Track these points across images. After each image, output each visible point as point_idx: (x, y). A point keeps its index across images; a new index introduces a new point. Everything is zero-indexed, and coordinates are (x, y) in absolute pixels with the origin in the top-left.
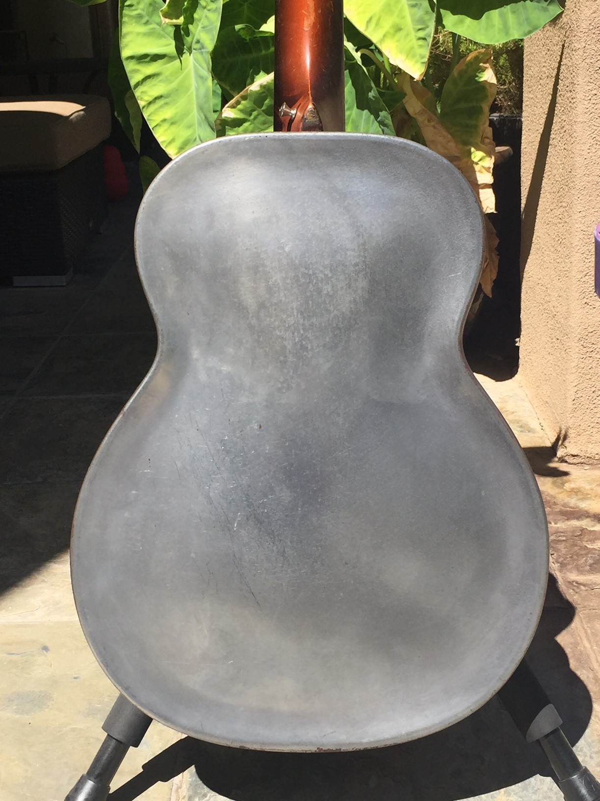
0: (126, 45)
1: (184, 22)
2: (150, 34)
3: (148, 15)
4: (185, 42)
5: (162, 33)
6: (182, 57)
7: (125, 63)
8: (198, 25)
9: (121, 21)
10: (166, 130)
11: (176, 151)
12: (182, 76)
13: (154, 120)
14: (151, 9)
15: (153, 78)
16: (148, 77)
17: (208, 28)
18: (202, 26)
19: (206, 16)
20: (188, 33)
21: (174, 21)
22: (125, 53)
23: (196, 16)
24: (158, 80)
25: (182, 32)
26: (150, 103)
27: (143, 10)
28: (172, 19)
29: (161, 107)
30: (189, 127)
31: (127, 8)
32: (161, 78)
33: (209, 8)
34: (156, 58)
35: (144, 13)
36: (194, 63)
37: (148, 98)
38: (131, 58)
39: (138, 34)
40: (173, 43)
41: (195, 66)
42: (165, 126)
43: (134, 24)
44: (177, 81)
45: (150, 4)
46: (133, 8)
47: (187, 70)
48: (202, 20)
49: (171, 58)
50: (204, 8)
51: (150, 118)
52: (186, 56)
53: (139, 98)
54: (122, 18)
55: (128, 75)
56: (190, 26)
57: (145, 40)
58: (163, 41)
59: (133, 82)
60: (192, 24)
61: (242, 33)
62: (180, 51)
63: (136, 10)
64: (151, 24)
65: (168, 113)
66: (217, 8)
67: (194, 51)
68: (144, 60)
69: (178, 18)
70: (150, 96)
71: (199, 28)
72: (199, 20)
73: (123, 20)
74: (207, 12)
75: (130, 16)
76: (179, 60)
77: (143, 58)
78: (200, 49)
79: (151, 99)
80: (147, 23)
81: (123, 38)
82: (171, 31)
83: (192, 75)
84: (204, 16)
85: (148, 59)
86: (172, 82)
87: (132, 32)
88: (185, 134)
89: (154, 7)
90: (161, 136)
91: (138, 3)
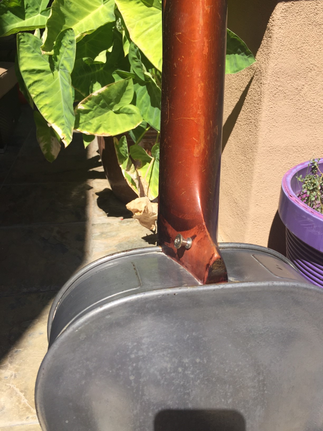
0: (23, 64)
1: (54, 54)
2: (35, 58)
3: (34, 48)
4: (55, 64)
5: (42, 58)
6: (54, 72)
7: (22, 74)
8: (62, 56)
9: (19, 50)
10: (47, 110)
11: (53, 121)
12: (54, 82)
13: (41, 105)
14: (35, 44)
15: (38, 82)
16: (35, 82)
17: (68, 59)
18: (64, 57)
19: (66, 52)
20: (56, 60)
21: (49, 53)
22: (22, 68)
23: (61, 51)
25: (53, 59)
26: (37, 96)
27: (31, 45)
28: (47, 51)
30: (60, 109)
31: (22, 43)
32: (42, 82)
33: (68, 47)
34: (39, 71)
35: (31, 46)
36: (60, 76)
38: (26, 71)
39: (29, 58)
40: (49, 64)
41: (61, 78)
42: (47, 108)
43: (26, 52)
44: (52, 85)
45: (35, 42)
46: (25, 43)
47: (57, 79)
48: (64, 53)
49: (48, 72)
50: (65, 47)
51: (38, 103)
52: (56, 72)
53: (31, 93)
54: (19, 48)
55: (25, 80)
56: (58, 56)
57: (33, 62)
58: (43, 63)
59: (27, 84)
60: (59, 55)
61: (86, 62)
62: (52, 68)
63: (26, 44)
64: (35, 53)
65: (48, 101)
66: (72, 48)
67: (60, 70)
68: (33, 72)
69: (50, 51)
70: (37, 92)
71: (63, 58)
72: (63, 53)
74: (67, 49)
75: (23, 48)
76: (52, 74)
77: (32, 72)
78: (64, 69)
79: (38, 93)
80: (33, 52)
81: (21, 60)
82: (47, 57)
83: (60, 82)
84: (65, 52)
85: (35, 72)
86: (50, 85)
87: (25, 57)
88: (57, 113)
89: (37, 43)
90: (45, 113)
91: (28, 41)
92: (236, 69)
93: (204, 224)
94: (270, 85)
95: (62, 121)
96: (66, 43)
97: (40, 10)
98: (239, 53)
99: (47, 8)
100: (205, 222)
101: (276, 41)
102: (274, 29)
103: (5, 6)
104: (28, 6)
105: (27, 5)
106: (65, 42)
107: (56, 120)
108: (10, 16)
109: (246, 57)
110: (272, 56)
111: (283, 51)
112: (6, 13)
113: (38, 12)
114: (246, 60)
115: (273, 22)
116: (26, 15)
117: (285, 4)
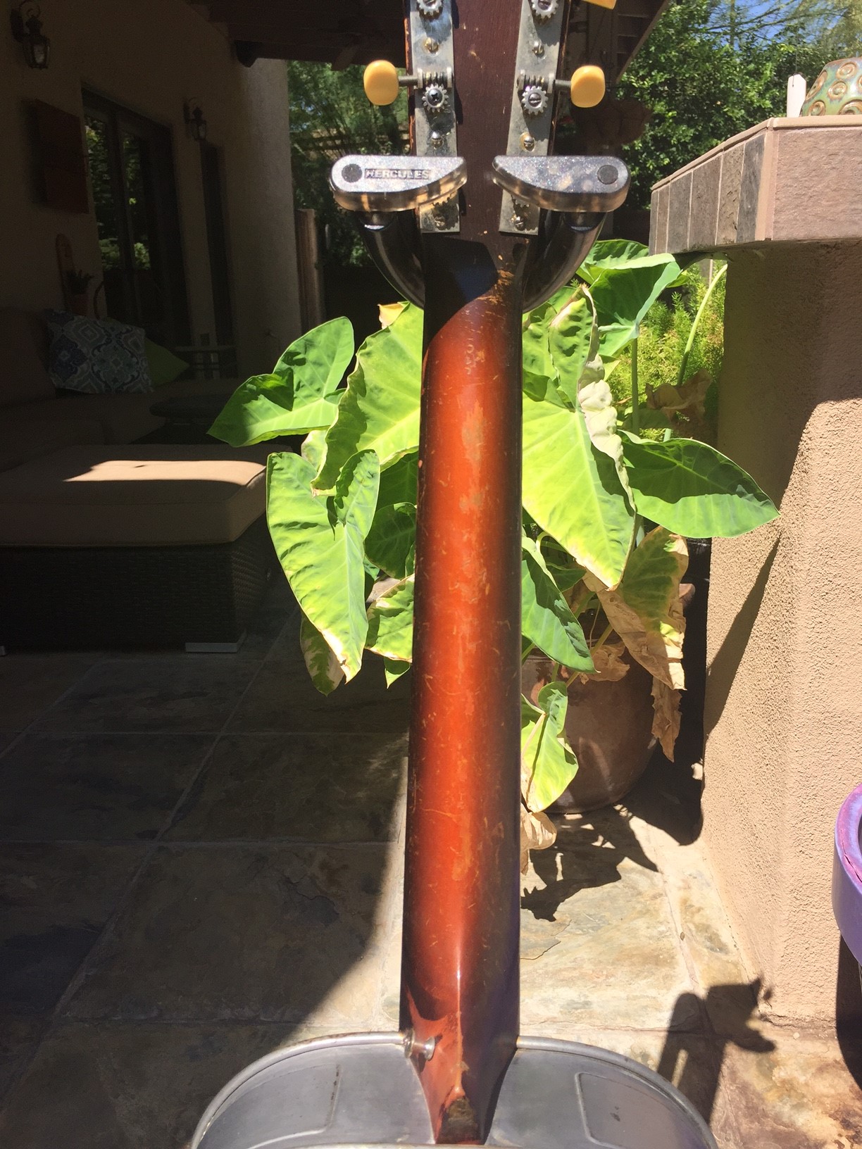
0: (274, 512)
1: (337, 494)
2: (301, 499)
3: (299, 480)
4: (338, 514)
6: (335, 526)
7: (272, 531)
8: (353, 499)
9: (269, 486)
10: (316, 601)
11: (327, 625)
12: (334, 546)
13: (304, 591)
14: (303, 474)
15: (302, 546)
16: (296, 546)
17: (363, 506)
18: (357, 501)
19: (361, 492)
20: (342, 505)
21: (327, 492)
22: (272, 520)
23: (350, 489)
24: (308, 548)
25: (335, 504)
26: (299, 572)
27: (294, 474)
28: (324, 490)
29: (311, 576)
30: (341, 601)
31: (276, 471)
32: (311, 546)
33: (365, 483)
34: (306, 526)
35: (295, 478)
36: (347, 537)
37: (296, 567)
38: (280, 525)
39: (288, 499)
40: (326, 512)
41: (348, 540)
42: (316, 597)
43: (283, 489)
44: (329, 551)
45: (302, 470)
46: (283, 471)
47: (340, 541)
48: (357, 494)
49: (324, 527)
50: (360, 483)
51: (298, 588)
52: (339, 526)
53: (287, 568)
54: (270, 482)
55: (275, 544)
56: (344, 499)
57: (296, 506)
58: (315, 509)
59: (279, 552)
60: (346, 496)
61: (401, 510)
62: (333, 520)
63: (286, 474)
64: (302, 489)
65: (318, 583)
66: (373, 487)
67: (347, 523)
68: (293, 527)
69: (330, 487)
70: (299, 565)
71: (354, 502)
72: (354, 494)
73: (272, 484)
74: (363, 488)
75: (279, 480)
76: (331, 530)
77: (291, 526)
78: (354, 525)
79: (300, 568)
80: (298, 487)
81: (271, 504)
82: (323, 499)
83: (346, 547)
84: (359, 491)
85: (298, 526)
86: (324, 552)
87: (281, 497)
88: (337, 608)
89: (306, 472)
90: (310, 608)
91: (289, 467)
92: (735, 528)
93: (459, 1014)
94: (813, 574)
95: (345, 625)
96: (362, 476)
97: (325, 392)
98: (741, 495)
99: (337, 389)
100: (461, 1010)
101: (820, 481)
102: (813, 456)
103: (255, 388)
104: (301, 384)
105: (299, 383)
106: (360, 472)
107: (332, 623)
108: (263, 404)
109: (757, 504)
110: (812, 512)
111: (840, 501)
112: (257, 399)
113: (319, 396)
114: (758, 510)
115: (809, 441)
116: (296, 401)
117: (837, 406)
